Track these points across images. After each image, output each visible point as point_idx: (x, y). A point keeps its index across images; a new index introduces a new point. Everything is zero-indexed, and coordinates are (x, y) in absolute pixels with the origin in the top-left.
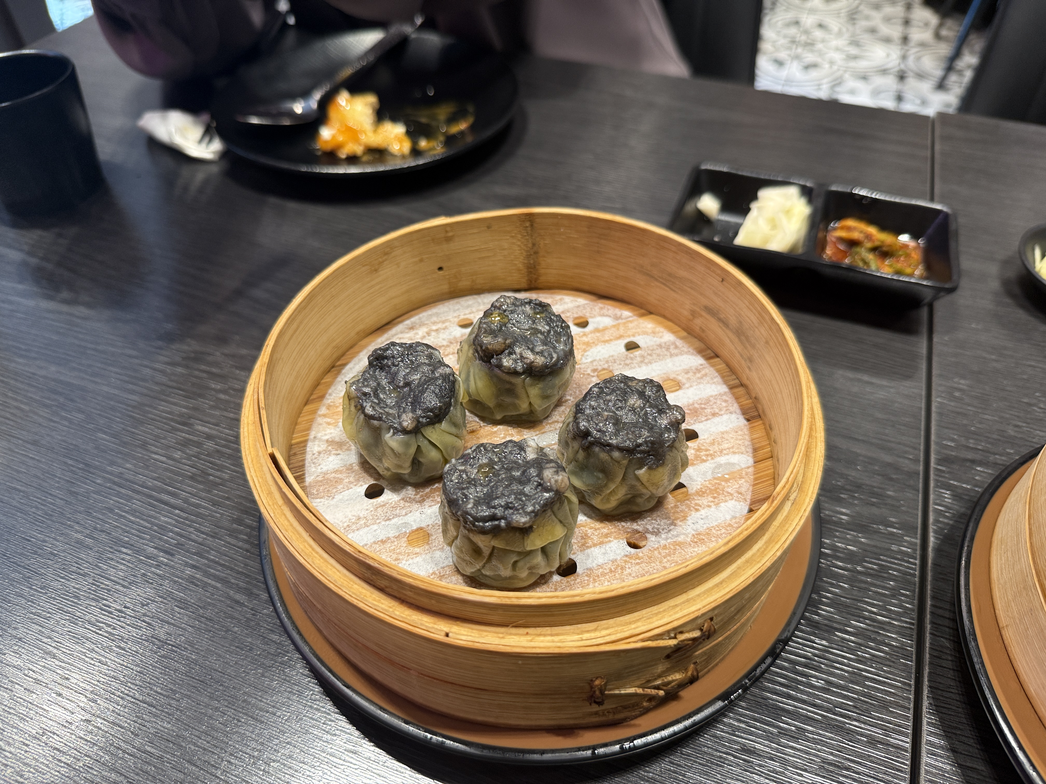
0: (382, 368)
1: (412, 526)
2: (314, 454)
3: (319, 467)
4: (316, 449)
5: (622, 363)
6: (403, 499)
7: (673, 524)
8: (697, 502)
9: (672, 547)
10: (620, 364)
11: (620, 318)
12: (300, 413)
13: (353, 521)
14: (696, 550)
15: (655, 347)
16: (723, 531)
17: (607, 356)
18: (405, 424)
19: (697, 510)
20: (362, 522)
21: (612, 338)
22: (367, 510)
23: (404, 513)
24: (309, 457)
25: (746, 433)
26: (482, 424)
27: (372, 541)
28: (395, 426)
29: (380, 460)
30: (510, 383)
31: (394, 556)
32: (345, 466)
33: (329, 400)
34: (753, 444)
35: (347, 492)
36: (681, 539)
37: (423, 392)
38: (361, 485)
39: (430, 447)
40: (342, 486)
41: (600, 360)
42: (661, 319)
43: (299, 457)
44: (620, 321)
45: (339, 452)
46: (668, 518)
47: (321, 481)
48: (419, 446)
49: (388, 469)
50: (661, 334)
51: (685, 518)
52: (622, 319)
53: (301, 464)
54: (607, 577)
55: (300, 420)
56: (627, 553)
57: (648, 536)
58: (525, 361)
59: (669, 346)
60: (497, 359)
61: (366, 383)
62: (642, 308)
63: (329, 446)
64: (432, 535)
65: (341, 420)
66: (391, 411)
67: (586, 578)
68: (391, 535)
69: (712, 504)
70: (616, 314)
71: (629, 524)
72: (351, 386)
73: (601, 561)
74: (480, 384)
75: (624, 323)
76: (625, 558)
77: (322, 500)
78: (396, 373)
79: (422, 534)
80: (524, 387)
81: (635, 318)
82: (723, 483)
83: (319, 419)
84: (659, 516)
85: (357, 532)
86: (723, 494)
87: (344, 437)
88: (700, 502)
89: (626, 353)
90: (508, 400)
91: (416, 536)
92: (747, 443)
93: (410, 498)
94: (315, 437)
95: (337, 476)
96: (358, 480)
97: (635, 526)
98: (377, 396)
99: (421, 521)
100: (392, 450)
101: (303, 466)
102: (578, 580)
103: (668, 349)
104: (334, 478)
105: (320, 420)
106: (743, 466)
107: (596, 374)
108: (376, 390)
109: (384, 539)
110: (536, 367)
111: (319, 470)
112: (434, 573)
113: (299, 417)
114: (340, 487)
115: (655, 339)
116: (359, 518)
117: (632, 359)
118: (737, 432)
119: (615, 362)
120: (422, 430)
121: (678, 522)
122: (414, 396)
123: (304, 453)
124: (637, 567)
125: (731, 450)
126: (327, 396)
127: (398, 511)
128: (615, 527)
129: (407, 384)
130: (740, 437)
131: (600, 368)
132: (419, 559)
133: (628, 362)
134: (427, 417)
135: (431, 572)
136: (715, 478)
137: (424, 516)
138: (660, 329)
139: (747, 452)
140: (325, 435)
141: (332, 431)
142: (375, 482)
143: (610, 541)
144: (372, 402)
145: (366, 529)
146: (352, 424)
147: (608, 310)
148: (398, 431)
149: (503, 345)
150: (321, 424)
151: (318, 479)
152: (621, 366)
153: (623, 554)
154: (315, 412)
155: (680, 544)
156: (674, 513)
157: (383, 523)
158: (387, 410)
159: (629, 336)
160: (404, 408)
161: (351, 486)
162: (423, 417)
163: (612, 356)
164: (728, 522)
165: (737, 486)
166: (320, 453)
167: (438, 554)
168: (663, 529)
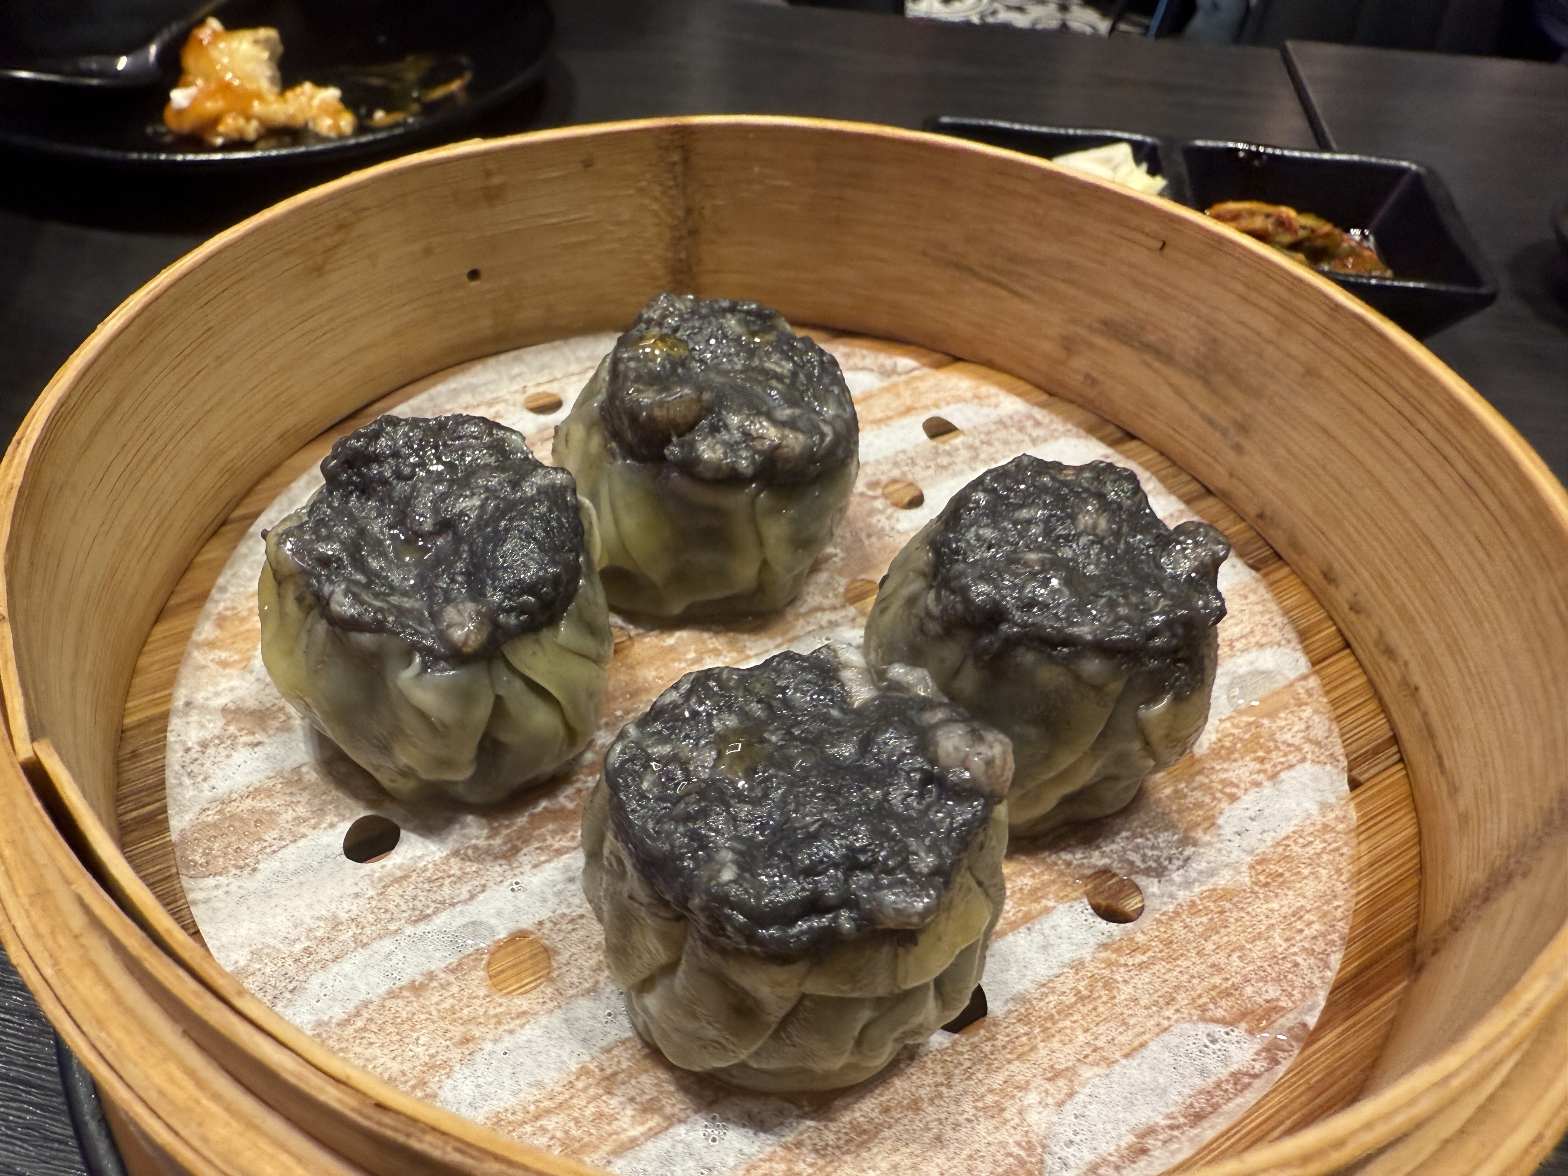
0: (365, 490)
1: (492, 930)
2: (188, 750)
3: (206, 786)
4: (193, 736)
5: (931, 464)
6: (456, 853)
7: (1186, 841)
8: (1224, 776)
9: (1212, 906)
10: (929, 467)
11: (893, 372)
12: (145, 643)
13: (319, 933)
14: (1275, 905)
15: (993, 427)
16: (1319, 845)
17: (890, 452)
18: (458, 634)
19: (1233, 798)
20: (346, 936)
21: (890, 413)
22: (357, 895)
23: (465, 895)
24: (174, 758)
25: (1268, 596)
26: (633, 630)
27: (382, 990)
28: (429, 643)
29: (385, 749)
30: (717, 511)
31: (457, 1031)
32: (280, 774)
33: (219, 604)
34: (1292, 621)
35: (292, 848)
36: (1224, 879)
37: (499, 539)
38: (332, 826)
39: (531, 700)
40: (275, 834)
41: (878, 462)
42: (983, 370)
43: (148, 763)
44: (895, 379)
45: (258, 737)
46: (1171, 826)
47: (215, 825)
48: (499, 699)
49: (407, 773)
50: (993, 400)
51: (1211, 823)
52: (899, 374)
53: (152, 780)
54: (1077, 1017)
55: (144, 661)
56: (1104, 939)
57: (1141, 881)
58: (758, 445)
59: (1020, 421)
60: (681, 446)
61: (324, 531)
62: (934, 350)
63: (228, 723)
64: (557, 953)
65: (259, 652)
66: (407, 603)
67: (1022, 1029)
68: (436, 965)
69: (1261, 777)
70: (882, 366)
71: (1079, 855)
72: (281, 542)
73: (1041, 970)
74: (630, 523)
75: (907, 383)
76: (1103, 955)
77: (222, 880)
78: (408, 501)
79: (526, 952)
80: (753, 520)
81: (926, 370)
82: (1266, 722)
83: (196, 653)
84: (1145, 825)
85: (335, 968)
86: (1277, 748)
87: (272, 695)
88: (1231, 775)
89: (933, 443)
90: (704, 558)
91: (511, 960)
92: (1279, 620)
93: (475, 848)
94: (188, 704)
95: (258, 805)
96: (321, 812)
97: (1097, 859)
98: (360, 564)
99: (518, 910)
100: (423, 715)
101: (161, 785)
102: (1001, 1039)
103: (1021, 429)
104: (252, 811)
105: (198, 656)
106: (1292, 676)
107: (879, 492)
108: (359, 549)
109: (419, 979)
110: (787, 460)
111: (208, 794)
112: (584, 1071)
113: (140, 653)
114: (270, 835)
115: (985, 410)
116: (336, 925)
117: (949, 454)
118: (1246, 597)
119: (914, 464)
120: (507, 651)
121: (1199, 834)
122: (472, 554)
123: (161, 747)
124: (1146, 976)
125: (1253, 640)
126: (214, 593)
127: (446, 891)
128: (1050, 867)
129: (445, 525)
130: (1259, 608)
131: (884, 479)
132: (530, 1032)
133: (944, 460)
134: (521, 609)
135: (574, 1067)
136: (1241, 713)
137: (522, 896)
138: (987, 389)
139: (1289, 642)
140: (217, 694)
141: (235, 683)
142: (369, 813)
143: (1047, 910)
144: (349, 581)
145: (361, 955)
146: (291, 653)
147: (863, 357)
148: (437, 658)
149: (695, 407)
150: (204, 667)
151: (203, 818)
152: (931, 472)
153: (1092, 941)
154: (184, 637)
155: (1227, 895)
156: (1179, 811)
157: (409, 930)
158: (395, 599)
159: (926, 408)
160: (446, 592)
161: (303, 829)
162: (508, 611)
163: (904, 452)
164: (1319, 820)
165: (1303, 726)
166: (204, 745)
167: (583, 1007)
168: (1170, 859)
